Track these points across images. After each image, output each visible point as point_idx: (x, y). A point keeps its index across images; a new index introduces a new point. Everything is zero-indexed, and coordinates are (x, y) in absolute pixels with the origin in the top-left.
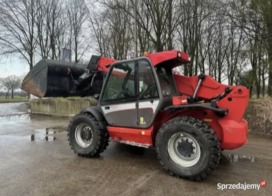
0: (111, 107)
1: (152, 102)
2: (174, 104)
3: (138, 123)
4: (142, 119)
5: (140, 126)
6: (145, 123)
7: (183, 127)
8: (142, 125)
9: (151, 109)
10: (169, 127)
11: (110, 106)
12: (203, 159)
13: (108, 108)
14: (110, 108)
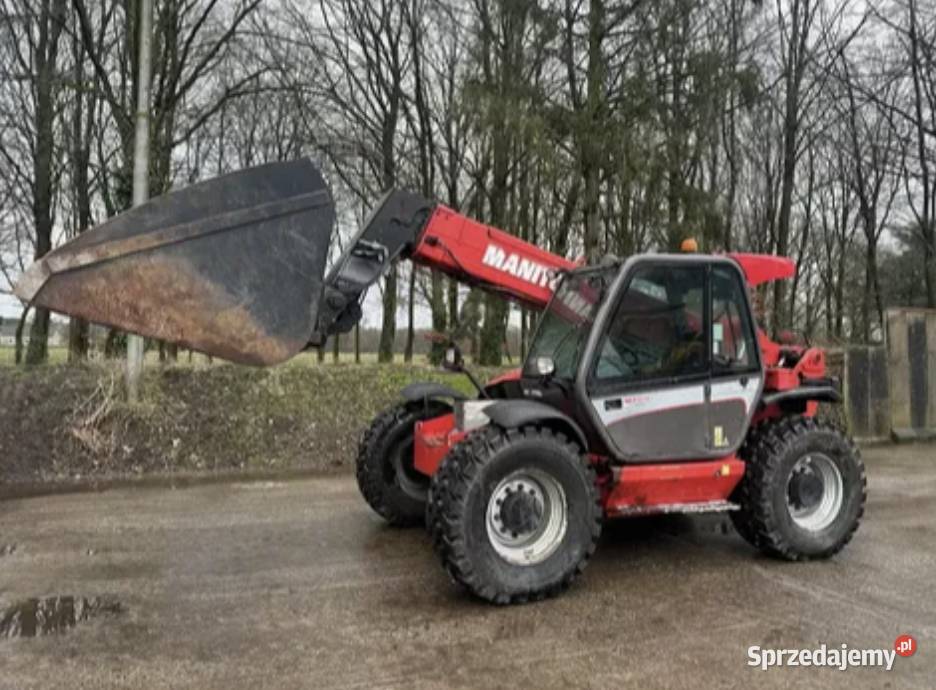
0: (628, 401)
1: (744, 383)
2: (781, 386)
3: (710, 444)
4: (718, 431)
5: (713, 453)
6: (726, 442)
7: (820, 441)
8: (718, 448)
9: (740, 403)
10: (794, 444)
11: (623, 398)
12: (850, 502)
13: (618, 404)
14: (624, 405)
